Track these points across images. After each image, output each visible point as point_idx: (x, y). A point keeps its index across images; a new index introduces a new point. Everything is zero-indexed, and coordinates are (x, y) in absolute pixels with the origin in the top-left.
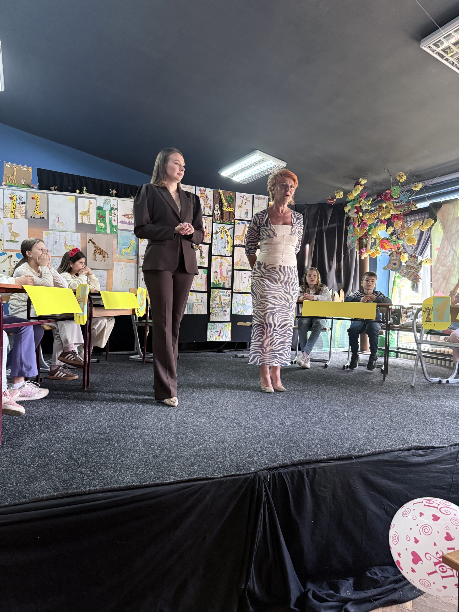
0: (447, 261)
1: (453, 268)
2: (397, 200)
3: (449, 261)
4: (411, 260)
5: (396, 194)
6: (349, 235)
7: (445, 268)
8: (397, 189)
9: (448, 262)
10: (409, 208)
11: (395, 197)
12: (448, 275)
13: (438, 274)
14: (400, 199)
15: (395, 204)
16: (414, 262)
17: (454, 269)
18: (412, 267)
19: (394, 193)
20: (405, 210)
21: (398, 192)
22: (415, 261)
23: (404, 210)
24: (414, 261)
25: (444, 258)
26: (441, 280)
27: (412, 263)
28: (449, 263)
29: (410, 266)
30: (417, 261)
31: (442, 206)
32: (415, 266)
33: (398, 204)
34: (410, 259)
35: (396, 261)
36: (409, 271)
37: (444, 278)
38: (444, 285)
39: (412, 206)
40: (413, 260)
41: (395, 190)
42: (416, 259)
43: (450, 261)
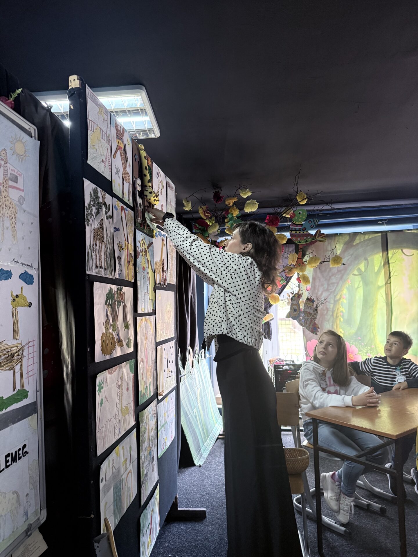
1: (326, 312)
4: (308, 304)
5: (300, 220)
8: (303, 213)
10: (313, 239)
12: (321, 319)
14: (303, 227)
16: (310, 307)
18: (309, 313)
21: (303, 217)
22: (311, 306)
23: (305, 240)
27: (308, 308)
29: (307, 312)
30: (313, 305)
32: (311, 311)
33: (298, 232)
36: (308, 319)
39: (318, 237)
41: (300, 213)
42: (311, 303)
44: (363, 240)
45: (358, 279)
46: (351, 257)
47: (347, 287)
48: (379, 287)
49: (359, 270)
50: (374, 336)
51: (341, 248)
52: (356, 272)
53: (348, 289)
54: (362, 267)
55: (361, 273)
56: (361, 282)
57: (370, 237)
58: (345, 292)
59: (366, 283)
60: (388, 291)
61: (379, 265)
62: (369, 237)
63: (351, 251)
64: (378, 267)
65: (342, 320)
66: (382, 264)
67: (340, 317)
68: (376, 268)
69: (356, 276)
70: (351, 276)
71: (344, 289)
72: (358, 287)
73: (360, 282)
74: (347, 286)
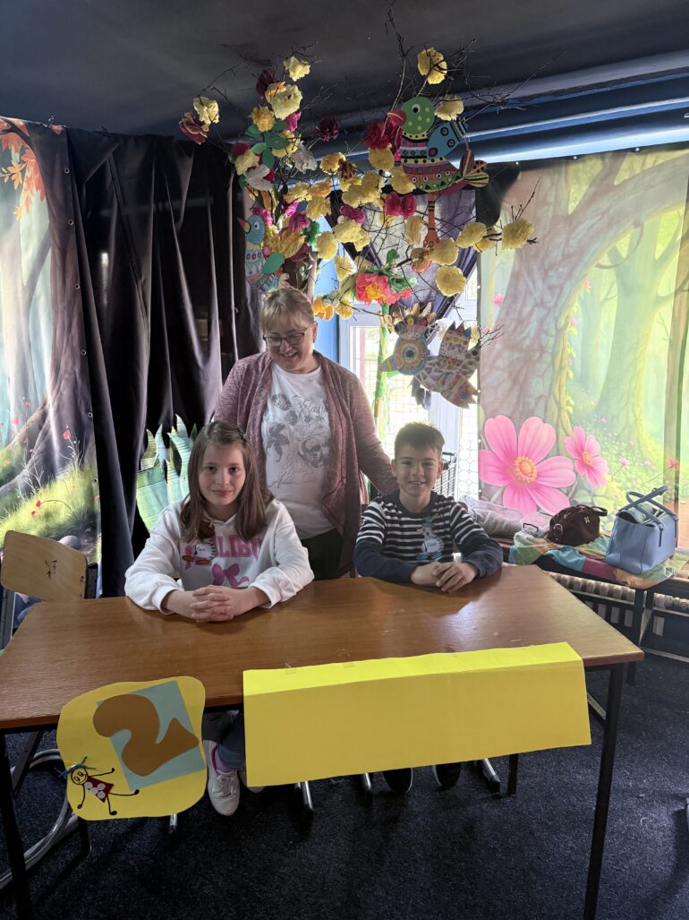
0: (524, 335)
1: (537, 355)
2: (418, 149)
3: (528, 335)
4: (452, 341)
5: (419, 128)
6: (251, 247)
7: (516, 355)
8: (423, 109)
9: (525, 338)
10: (458, 178)
11: (414, 138)
12: (524, 371)
13: (497, 369)
14: (431, 144)
15: (411, 162)
16: (459, 346)
17: (541, 356)
18: (455, 361)
19: (410, 124)
20: (443, 184)
21: (424, 119)
22: (462, 344)
23: (440, 182)
24: (457, 343)
25: (516, 328)
26: (507, 385)
27: (453, 348)
28: (527, 342)
29: (447, 358)
30: (466, 343)
31: (519, 177)
32: (461, 357)
33: (420, 161)
34: (448, 339)
35: (412, 345)
36: (447, 374)
37: (515, 381)
38: (515, 400)
39: (468, 172)
40: (456, 339)
41: (416, 110)
42: (463, 338)
43: (532, 335)
44: (638, 171)
45: (609, 276)
46: (601, 219)
47: (580, 298)
48: (659, 301)
49: (615, 254)
50: (636, 420)
51: (580, 197)
52: (605, 261)
53: (583, 303)
54: (623, 245)
55: (617, 263)
56: (615, 286)
57: (661, 161)
58: (576, 309)
59: (627, 289)
60: (680, 311)
61: (668, 240)
62: (655, 161)
63: (604, 204)
64: (666, 246)
65: (571, 375)
66: (680, 237)
67: (567, 369)
68: (660, 249)
69: (605, 271)
70: (593, 270)
71: (573, 303)
72: (606, 299)
73: (612, 284)
74: (582, 295)
